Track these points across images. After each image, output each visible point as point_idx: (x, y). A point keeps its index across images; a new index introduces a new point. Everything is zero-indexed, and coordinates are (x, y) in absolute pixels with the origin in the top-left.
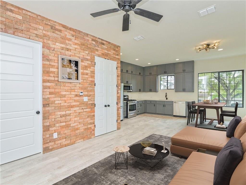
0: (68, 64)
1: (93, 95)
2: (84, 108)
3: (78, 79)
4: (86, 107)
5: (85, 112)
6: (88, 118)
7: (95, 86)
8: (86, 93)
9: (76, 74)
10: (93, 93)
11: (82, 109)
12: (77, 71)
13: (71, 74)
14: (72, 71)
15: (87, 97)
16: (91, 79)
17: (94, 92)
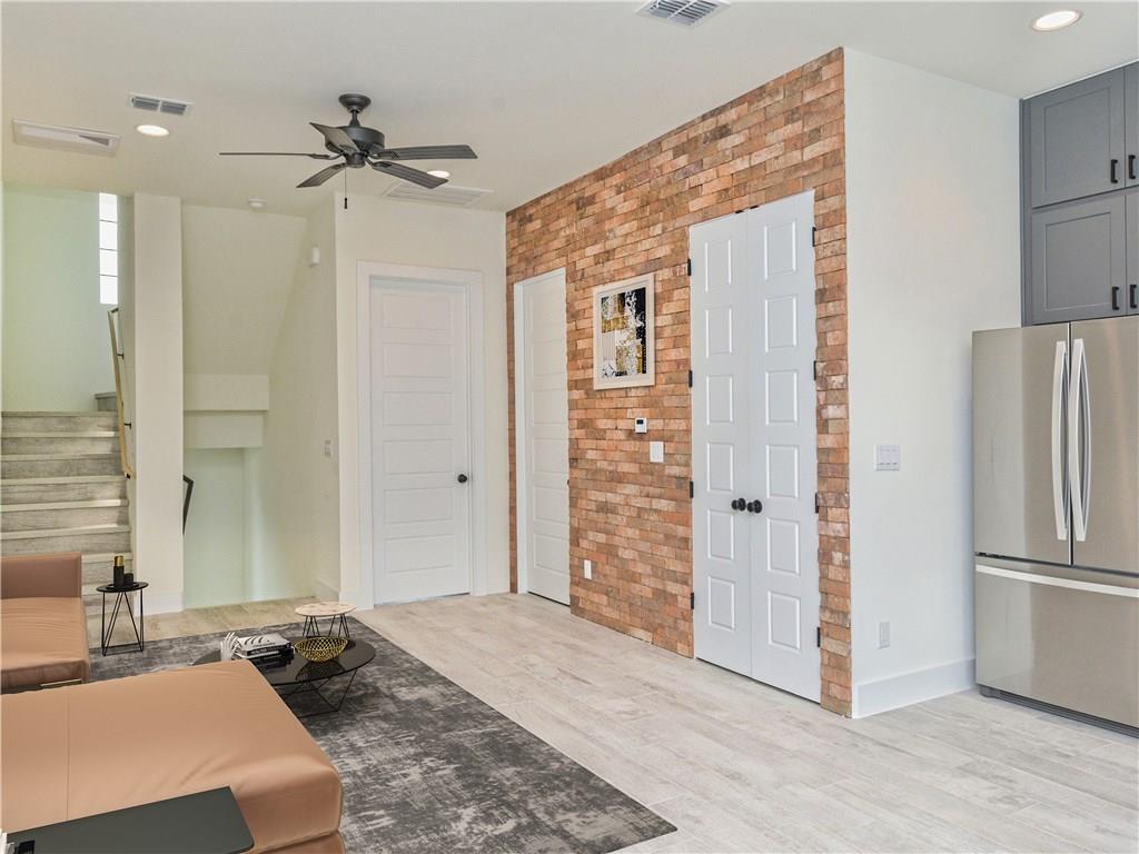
0: (617, 315)
1: (681, 434)
2: (651, 490)
3: (644, 372)
4: (658, 491)
5: (655, 510)
6: (664, 545)
7: (691, 385)
8: (658, 424)
9: (638, 347)
10: (682, 425)
11: (648, 496)
12: (641, 332)
13: (625, 354)
14: (629, 338)
15: (662, 443)
16: (673, 354)
17: (688, 418)
